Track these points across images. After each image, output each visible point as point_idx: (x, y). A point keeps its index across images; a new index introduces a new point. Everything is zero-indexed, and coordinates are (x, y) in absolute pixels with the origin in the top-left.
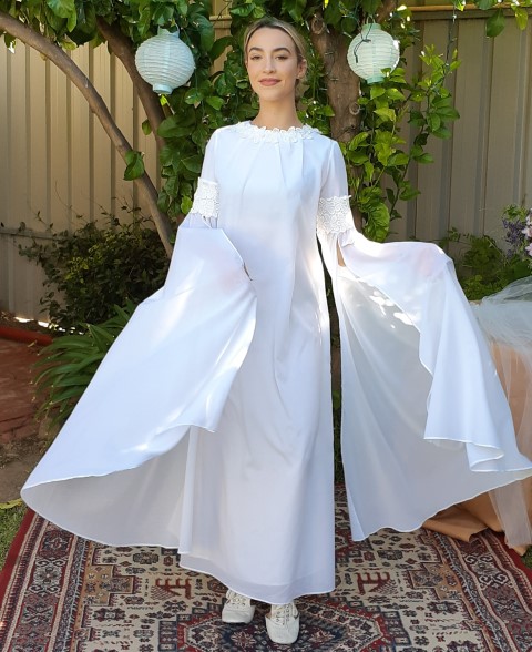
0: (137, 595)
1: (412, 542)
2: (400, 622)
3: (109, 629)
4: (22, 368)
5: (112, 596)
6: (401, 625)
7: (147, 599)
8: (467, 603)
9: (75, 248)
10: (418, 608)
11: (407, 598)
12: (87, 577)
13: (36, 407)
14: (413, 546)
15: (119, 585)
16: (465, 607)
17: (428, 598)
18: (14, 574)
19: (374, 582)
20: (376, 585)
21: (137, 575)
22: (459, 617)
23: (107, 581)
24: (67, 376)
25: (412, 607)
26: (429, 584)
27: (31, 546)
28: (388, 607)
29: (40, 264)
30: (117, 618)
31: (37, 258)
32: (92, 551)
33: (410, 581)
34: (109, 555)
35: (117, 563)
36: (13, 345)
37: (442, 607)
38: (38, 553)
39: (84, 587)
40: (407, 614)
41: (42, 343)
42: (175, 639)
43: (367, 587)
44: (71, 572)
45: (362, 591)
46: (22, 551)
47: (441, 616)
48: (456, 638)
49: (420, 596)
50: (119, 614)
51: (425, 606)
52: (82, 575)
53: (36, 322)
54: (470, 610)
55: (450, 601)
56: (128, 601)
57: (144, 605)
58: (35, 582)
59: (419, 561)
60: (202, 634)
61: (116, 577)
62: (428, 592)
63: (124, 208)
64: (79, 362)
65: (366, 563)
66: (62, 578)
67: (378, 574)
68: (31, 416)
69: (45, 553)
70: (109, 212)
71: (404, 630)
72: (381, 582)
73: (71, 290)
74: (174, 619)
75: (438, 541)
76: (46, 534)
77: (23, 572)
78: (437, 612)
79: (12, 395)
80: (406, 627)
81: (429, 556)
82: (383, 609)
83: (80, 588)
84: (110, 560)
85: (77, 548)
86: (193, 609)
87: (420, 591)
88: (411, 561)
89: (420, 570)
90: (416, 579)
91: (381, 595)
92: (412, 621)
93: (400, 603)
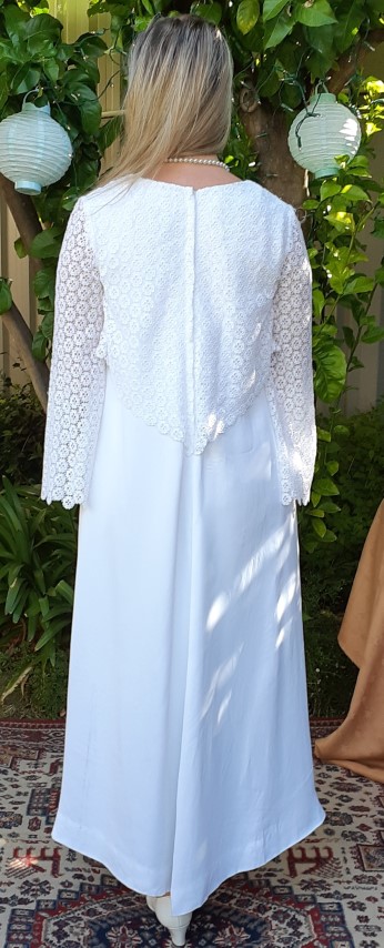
1: (366, 804)
2: (342, 917)
6: (343, 922)
10: (369, 899)
11: (354, 884)
14: (368, 809)
19: (310, 861)
20: (312, 865)
25: (361, 896)
28: (328, 896)
33: (360, 861)
40: (353, 906)
42: (29, 937)
43: (300, 867)
45: (293, 873)
49: (374, 881)
51: (378, 897)
59: (375, 828)
60: (66, 929)
67: (317, 850)
71: (346, 931)
72: (319, 861)
74: (32, 906)
80: (351, 927)
82: (320, 900)
86: (60, 892)
87: (374, 874)
88: (363, 827)
89: (375, 846)
90: (369, 858)
91: (318, 879)
92: (359, 918)
93: (343, 891)
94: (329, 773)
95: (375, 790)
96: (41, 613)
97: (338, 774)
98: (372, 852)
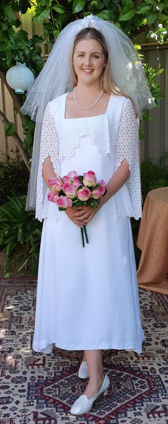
0: (21, 324)
3: (8, 339)
5: (10, 325)
7: (26, 326)
10: (148, 326)
14: (147, 299)
15: (13, 320)
17: (153, 321)
21: (22, 316)
23: (8, 319)
25: (146, 325)
26: (154, 316)
30: (12, 334)
32: (2, 306)
33: (145, 315)
34: (9, 308)
35: (13, 311)
37: (159, 325)
47: (158, 329)
48: (165, 338)
49: (150, 321)
50: (13, 333)
51: (151, 325)
55: (163, 322)
56: (17, 327)
57: (24, 329)
59: (150, 305)
61: (12, 317)
62: (153, 319)
78: (157, 327)
81: (154, 303)
84: (9, 310)
87: (150, 319)
88: (146, 304)
89: (150, 310)
90: (148, 314)
95: (149, 293)
96: (30, 240)
98: (149, 312)
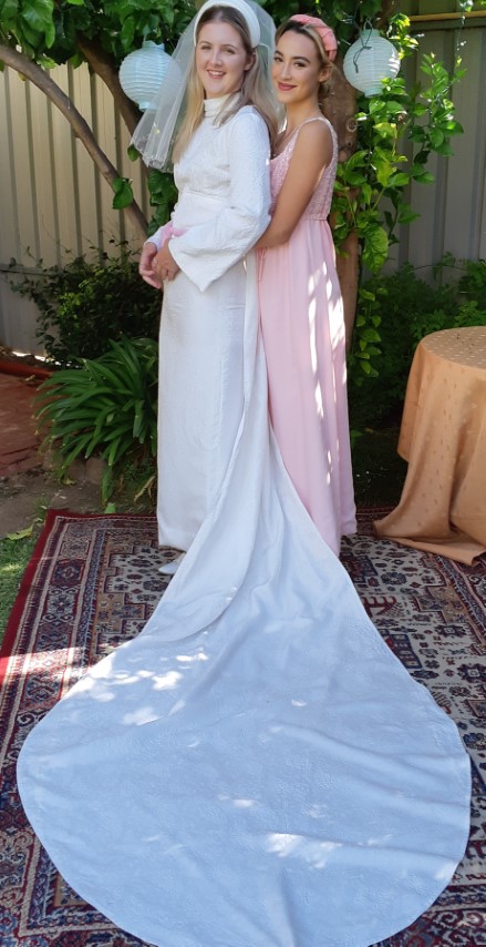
1: (415, 565)
2: (409, 644)
4: (22, 402)
5: (124, 622)
6: (410, 648)
8: (474, 626)
9: (66, 282)
10: (426, 632)
11: (414, 621)
12: (99, 605)
13: (39, 440)
14: (416, 570)
15: (131, 612)
16: (472, 631)
17: (435, 621)
18: (28, 603)
19: (380, 605)
20: (382, 608)
21: (150, 603)
22: (467, 640)
23: (119, 609)
24: (68, 410)
25: (420, 630)
26: (435, 607)
27: (44, 575)
28: (397, 630)
29: (33, 300)
31: (29, 294)
32: (104, 579)
33: (416, 604)
34: (121, 583)
35: (129, 591)
36: (14, 379)
37: (450, 630)
38: (51, 583)
39: (97, 615)
40: (416, 637)
41: (41, 378)
43: (375, 610)
44: (84, 600)
46: (35, 581)
47: (449, 639)
48: (466, 662)
49: (427, 619)
51: (432, 630)
52: (95, 602)
53: (33, 356)
54: (478, 633)
55: (457, 625)
58: (49, 611)
59: (424, 585)
61: (128, 604)
62: (435, 615)
63: (112, 241)
64: (79, 395)
65: (371, 589)
66: (75, 606)
67: (384, 598)
68: (35, 448)
69: (58, 582)
70: (97, 246)
71: (413, 653)
72: (387, 606)
73: (65, 325)
75: (440, 563)
76: (57, 563)
77: (36, 601)
78: (446, 635)
79: (15, 428)
80: (416, 651)
81: (433, 579)
82: (392, 632)
83: (93, 616)
84: (121, 587)
85: (88, 576)
87: (427, 614)
88: (415, 585)
90: (422, 602)
91: (387, 618)
92: (421, 644)
93: (408, 627)
94: (386, 546)
97: (392, 546)
